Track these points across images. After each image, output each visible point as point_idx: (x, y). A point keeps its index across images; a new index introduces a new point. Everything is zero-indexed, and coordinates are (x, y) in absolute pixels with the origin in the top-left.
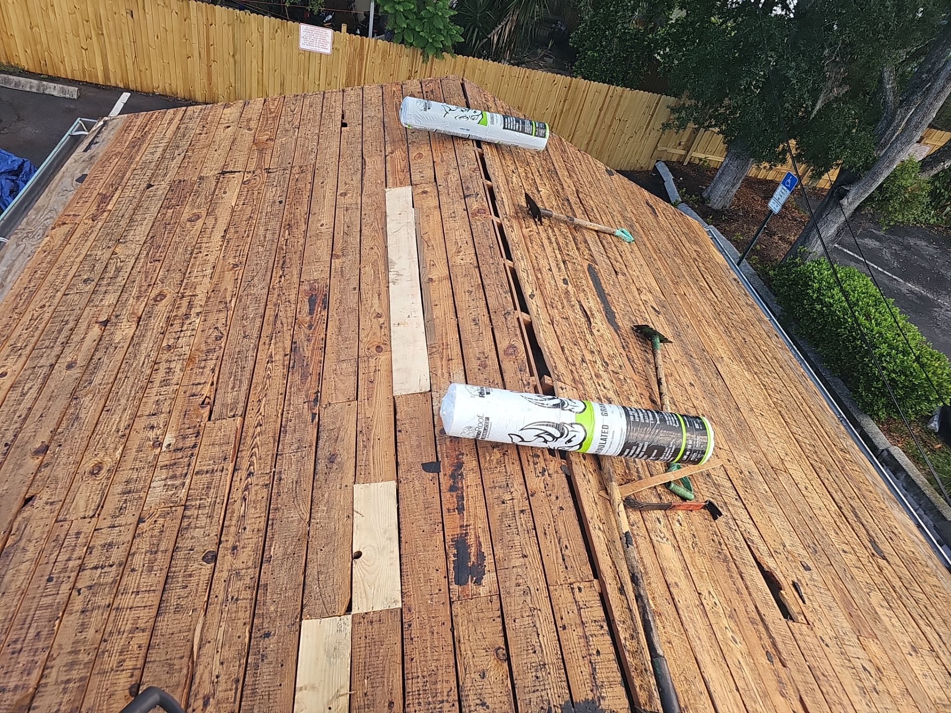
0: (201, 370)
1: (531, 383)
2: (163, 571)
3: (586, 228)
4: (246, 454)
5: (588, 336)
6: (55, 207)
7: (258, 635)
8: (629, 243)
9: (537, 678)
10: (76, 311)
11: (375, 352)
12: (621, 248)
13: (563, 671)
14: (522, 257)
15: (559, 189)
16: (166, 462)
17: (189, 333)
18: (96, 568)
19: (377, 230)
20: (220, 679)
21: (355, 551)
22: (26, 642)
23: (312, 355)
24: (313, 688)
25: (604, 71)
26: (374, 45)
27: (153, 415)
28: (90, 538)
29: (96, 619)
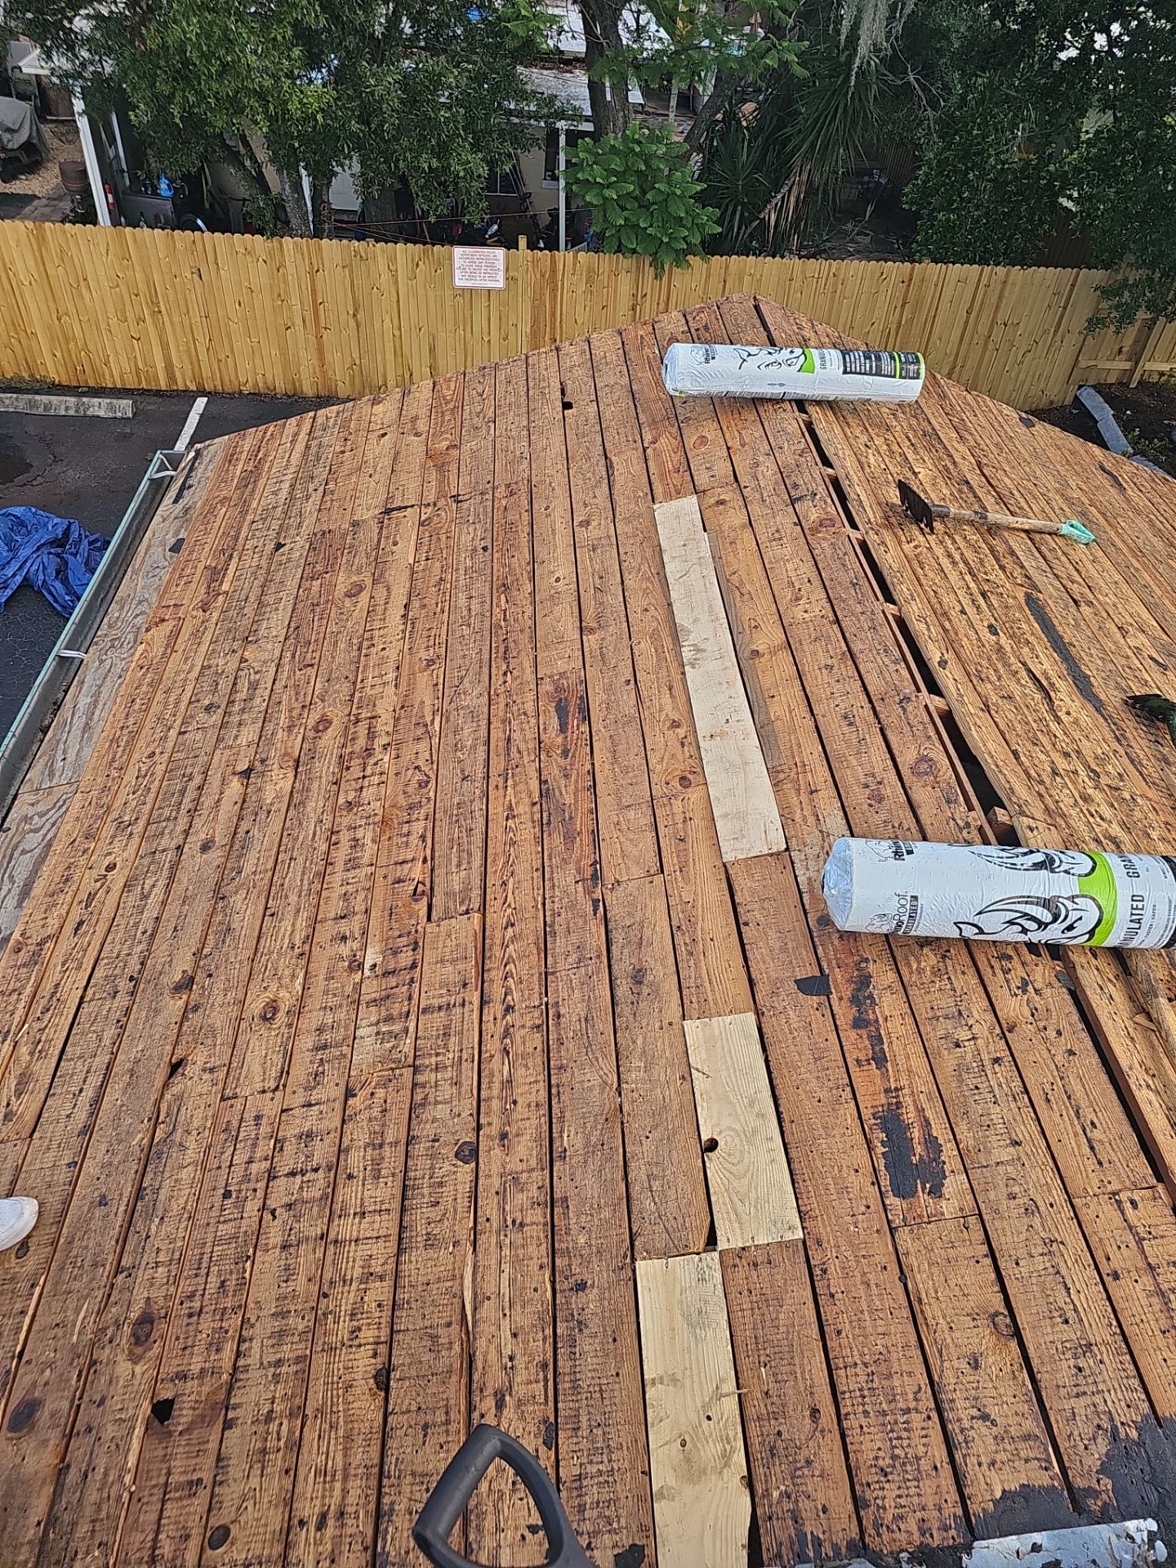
0: (405, 839)
1: (973, 823)
2: (396, 1178)
3: (1008, 528)
4: (495, 975)
5: (1053, 726)
6: (147, 596)
7: (566, 1286)
8: (1086, 544)
9: (1080, 1370)
10: (200, 759)
11: (679, 788)
12: (1075, 557)
13: (1128, 1357)
14: (912, 595)
15: (949, 464)
16: (374, 995)
17: (376, 779)
18: (293, 1174)
19: (649, 578)
20: (516, 1362)
21: (704, 1138)
22: (207, 1296)
23: (576, 801)
24: (674, 1380)
25: (970, 244)
26: (571, 262)
27: (342, 918)
28: (276, 1125)
29: (306, 1259)
